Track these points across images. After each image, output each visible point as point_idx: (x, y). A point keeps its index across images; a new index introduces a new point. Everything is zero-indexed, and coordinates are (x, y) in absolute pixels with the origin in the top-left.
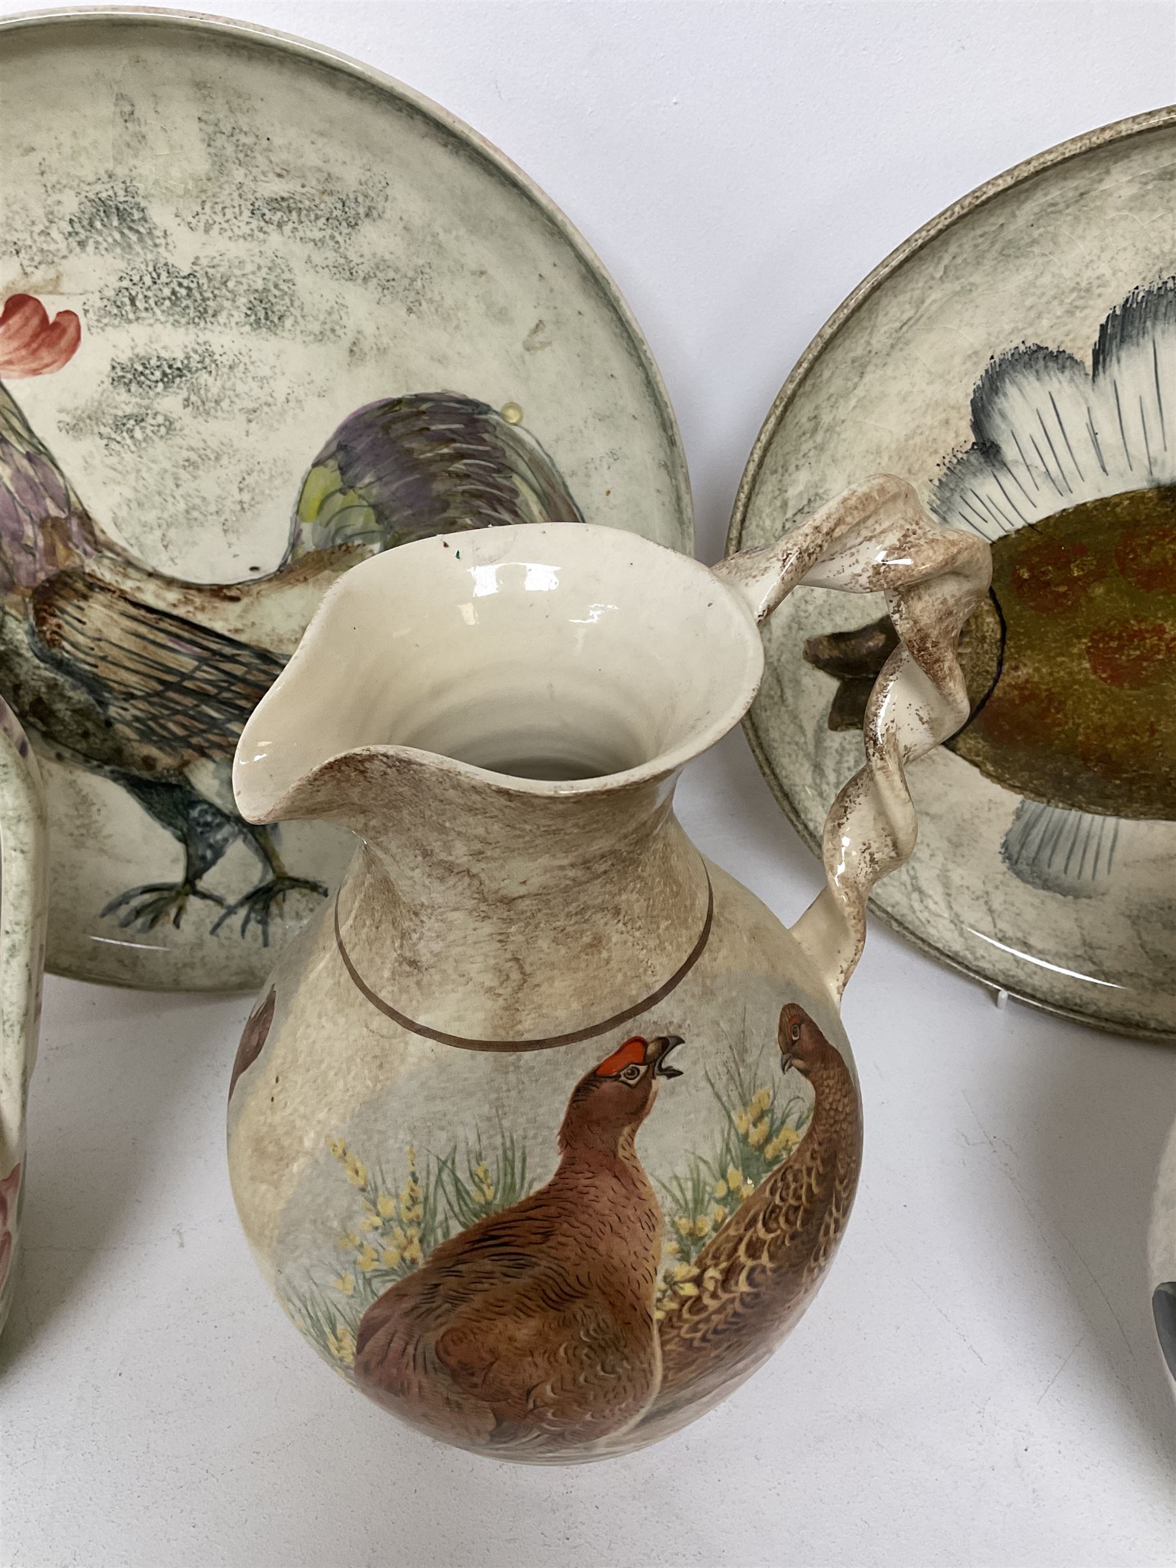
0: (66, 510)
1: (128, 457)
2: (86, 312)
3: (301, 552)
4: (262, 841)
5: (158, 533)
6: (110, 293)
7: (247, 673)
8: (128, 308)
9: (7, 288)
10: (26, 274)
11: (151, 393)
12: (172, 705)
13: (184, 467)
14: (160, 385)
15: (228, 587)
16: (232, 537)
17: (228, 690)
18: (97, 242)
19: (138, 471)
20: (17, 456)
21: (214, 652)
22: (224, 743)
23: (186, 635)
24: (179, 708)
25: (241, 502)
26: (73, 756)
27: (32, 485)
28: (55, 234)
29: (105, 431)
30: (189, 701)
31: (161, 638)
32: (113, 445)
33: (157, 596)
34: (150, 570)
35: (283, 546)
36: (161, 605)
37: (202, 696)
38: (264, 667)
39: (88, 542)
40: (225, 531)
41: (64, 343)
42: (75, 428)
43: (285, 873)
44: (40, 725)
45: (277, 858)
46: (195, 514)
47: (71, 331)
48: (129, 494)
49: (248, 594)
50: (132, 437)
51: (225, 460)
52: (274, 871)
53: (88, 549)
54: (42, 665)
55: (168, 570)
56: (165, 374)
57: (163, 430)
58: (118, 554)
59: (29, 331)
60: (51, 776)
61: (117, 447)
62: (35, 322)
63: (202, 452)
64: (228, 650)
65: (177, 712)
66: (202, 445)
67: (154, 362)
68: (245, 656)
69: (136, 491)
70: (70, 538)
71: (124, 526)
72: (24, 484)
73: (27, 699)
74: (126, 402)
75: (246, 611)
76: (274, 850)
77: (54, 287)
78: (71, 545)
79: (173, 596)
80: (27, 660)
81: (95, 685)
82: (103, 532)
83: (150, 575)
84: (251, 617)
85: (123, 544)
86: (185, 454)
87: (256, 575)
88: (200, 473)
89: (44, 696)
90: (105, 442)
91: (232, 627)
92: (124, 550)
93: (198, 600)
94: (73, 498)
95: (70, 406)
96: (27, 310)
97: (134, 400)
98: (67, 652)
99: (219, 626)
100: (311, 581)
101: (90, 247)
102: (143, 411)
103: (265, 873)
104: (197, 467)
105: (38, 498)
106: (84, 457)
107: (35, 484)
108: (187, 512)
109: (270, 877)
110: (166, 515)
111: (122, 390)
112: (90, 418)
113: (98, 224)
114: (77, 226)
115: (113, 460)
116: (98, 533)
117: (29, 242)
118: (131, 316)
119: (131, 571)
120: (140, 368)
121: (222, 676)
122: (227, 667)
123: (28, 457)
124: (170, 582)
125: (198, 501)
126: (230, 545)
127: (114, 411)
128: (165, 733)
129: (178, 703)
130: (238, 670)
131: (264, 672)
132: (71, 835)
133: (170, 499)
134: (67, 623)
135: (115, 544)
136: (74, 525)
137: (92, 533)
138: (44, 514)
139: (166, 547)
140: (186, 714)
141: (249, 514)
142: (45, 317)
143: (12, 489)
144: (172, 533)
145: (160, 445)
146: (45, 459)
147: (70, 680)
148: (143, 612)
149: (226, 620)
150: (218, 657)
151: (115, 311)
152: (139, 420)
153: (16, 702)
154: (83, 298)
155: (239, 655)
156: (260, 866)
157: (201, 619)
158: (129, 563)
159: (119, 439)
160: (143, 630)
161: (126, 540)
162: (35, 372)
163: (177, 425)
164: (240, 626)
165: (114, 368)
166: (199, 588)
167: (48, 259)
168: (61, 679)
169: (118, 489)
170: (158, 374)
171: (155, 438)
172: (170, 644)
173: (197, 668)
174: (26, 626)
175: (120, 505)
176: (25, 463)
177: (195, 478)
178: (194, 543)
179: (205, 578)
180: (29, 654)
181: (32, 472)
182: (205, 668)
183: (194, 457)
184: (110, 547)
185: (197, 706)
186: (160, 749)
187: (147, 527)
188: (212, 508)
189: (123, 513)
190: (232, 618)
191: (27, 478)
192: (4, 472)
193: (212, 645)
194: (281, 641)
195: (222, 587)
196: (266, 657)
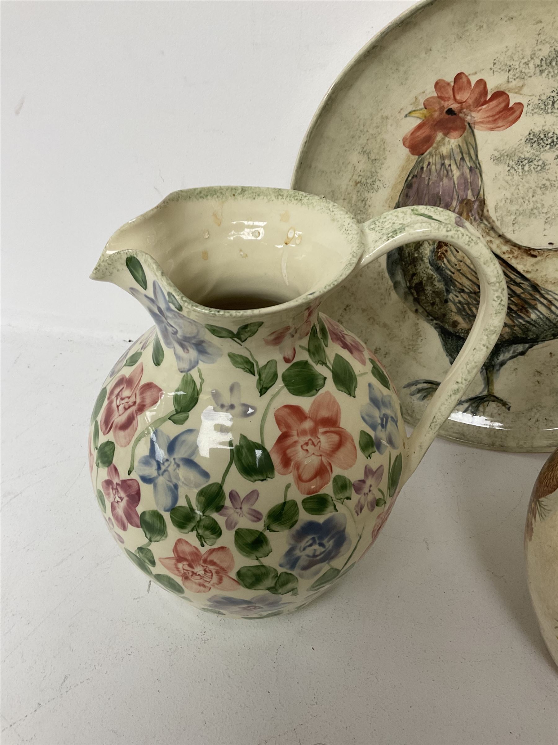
0: (476, 197)
1: (516, 177)
2: (529, 104)
4: (489, 375)
5: (513, 217)
6: (544, 98)
7: (522, 293)
8: (550, 106)
9: (497, 87)
10: (508, 82)
11: (542, 149)
13: (541, 188)
14: (548, 146)
15: (534, 250)
16: (548, 226)
18: (549, 72)
19: (518, 185)
20: (465, 167)
21: (511, 280)
26: (423, 312)
27: (466, 182)
28: (531, 65)
29: (512, 163)
32: (512, 171)
33: (498, 247)
34: (501, 233)
36: (498, 252)
38: (532, 292)
39: (478, 214)
40: (546, 223)
41: (511, 118)
42: (497, 160)
43: (494, 393)
44: (415, 295)
45: (493, 385)
46: (535, 211)
47: (518, 113)
48: (508, 195)
49: (542, 255)
50: (523, 169)
52: (488, 391)
53: (477, 217)
54: (430, 267)
55: (509, 236)
56: (553, 142)
57: (539, 168)
58: (489, 223)
59: (498, 109)
60: (409, 318)
61: (514, 172)
62: (503, 105)
63: (553, 182)
64: (519, 280)
66: (555, 179)
67: (550, 135)
68: (526, 285)
69: (512, 194)
70: (471, 211)
71: (499, 210)
72: (463, 181)
73: (416, 281)
74: (528, 151)
75: (536, 263)
76: (493, 380)
77: (519, 90)
78: (470, 214)
79: (505, 248)
80: (424, 263)
81: (449, 281)
82: (488, 211)
83: (500, 236)
84: (537, 267)
85: (494, 218)
86: (544, 182)
87: (550, 247)
88: (547, 192)
89: (424, 282)
90: (509, 168)
91: (526, 270)
92: (494, 221)
93: (516, 253)
94: (482, 192)
95: (501, 149)
96: (501, 99)
97: (532, 151)
98: (444, 264)
99: (520, 268)
101: (544, 75)
102: (534, 157)
103: (483, 391)
104: (547, 189)
105: (466, 189)
106: (496, 174)
107: (468, 182)
108: (532, 210)
109: (485, 393)
110: (521, 209)
111: (529, 145)
112: (507, 156)
113: (554, 63)
114: (543, 62)
115: (509, 178)
116: (485, 211)
117: (517, 67)
118: (549, 111)
119: (492, 233)
120: (542, 136)
121: (509, 292)
122: (514, 288)
123: (471, 169)
124: (508, 241)
125: (539, 205)
126: (545, 229)
127: (520, 155)
128: (469, 312)
130: (518, 291)
131: (531, 295)
132: (405, 347)
133: (527, 202)
134: (451, 250)
135: (490, 218)
136: (476, 206)
137: (482, 211)
138: (464, 197)
139: (513, 224)
142: (508, 104)
143: (456, 182)
144: (520, 219)
145: (534, 175)
146: (477, 171)
147: (439, 276)
149: (525, 265)
150: (512, 282)
151: (543, 107)
152: (530, 161)
153: (410, 281)
154: (530, 98)
155: (523, 283)
156: (483, 386)
157: (513, 263)
158: (492, 228)
159: (516, 168)
161: (497, 217)
162: (492, 129)
163: (547, 167)
164: (530, 270)
165: (530, 134)
166: (519, 247)
167: (522, 76)
168: (435, 275)
169: (504, 192)
170: (550, 141)
171: (533, 171)
174: (431, 247)
175: (501, 201)
176: (468, 171)
177: (543, 194)
178: (528, 225)
179: (525, 242)
180: (426, 261)
181: (469, 176)
183: (548, 184)
184: (488, 219)
186: (464, 319)
187: (509, 213)
188: (545, 210)
189: (501, 204)
190: (528, 265)
191: (466, 179)
192: (456, 173)
193: (513, 276)
194: (546, 281)
195: (530, 249)
196: (535, 287)
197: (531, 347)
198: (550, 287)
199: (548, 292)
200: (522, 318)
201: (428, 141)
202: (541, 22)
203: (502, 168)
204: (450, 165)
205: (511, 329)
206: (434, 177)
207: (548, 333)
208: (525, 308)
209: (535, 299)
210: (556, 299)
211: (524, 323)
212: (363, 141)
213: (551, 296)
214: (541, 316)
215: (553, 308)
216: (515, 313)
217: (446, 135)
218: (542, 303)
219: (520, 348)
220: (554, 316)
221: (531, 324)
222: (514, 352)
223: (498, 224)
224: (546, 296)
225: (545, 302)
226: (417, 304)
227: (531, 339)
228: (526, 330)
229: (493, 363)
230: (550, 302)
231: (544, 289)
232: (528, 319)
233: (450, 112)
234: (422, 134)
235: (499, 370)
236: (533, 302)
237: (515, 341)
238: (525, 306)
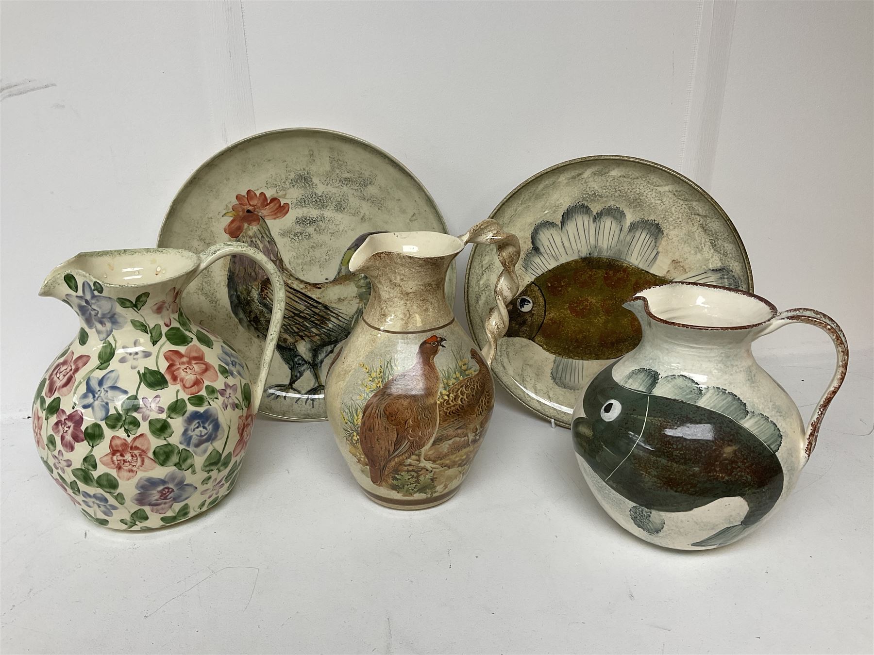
0: (276, 258)
1: (296, 244)
2: (292, 203)
3: (341, 275)
4: (316, 372)
5: (301, 267)
6: (299, 199)
7: (320, 312)
8: (303, 203)
9: (271, 196)
10: (277, 193)
11: (306, 227)
12: (295, 321)
13: (311, 248)
14: (309, 224)
15: (318, 284)
16: (322, 269)
17: (313, 317)
18: (298, 186)
19: (298, 248)
20: (265, 242)
21: (311, 305)
22: (309, 335)
23: (304, 298)
25: (326, 259)
26: (262, 337)
28: (287, 183)
29: (291, 236)
30: (301, 320)
31: (296, 299)
33: (297, 286)
34: (297, 277)
35: (336, 273)
36: (298, 289)
37: (305, 319)
39: (281, 268)
40: (320, 267)
41: (284, 211)
42: (283, 235)
43: (322, 384)
44: (254, 326)
45: (320, 378)
46: (312, 261)
47: (287, 208)
48: (294, 254)
49: (324, 287)
50: (298, 238)
51: (323, 247)
52: (318, 383)
53: (281, 270)
54: (259, 305)
55: (302, 278)
56: (310, 222)
57: (307, 237)
58: (288, 272)
59: (276, 207)
60: (254, 343)
61: (294, 241)
62: (278, 205)
63: (317, 244)
64: (315, 304)
65: (297, 324)
66: (317, 242)
67: (308, 218)
68: (320, 306)
69: (297, 253)
71: (291, 264)
72: (266, 250)
73: (253, 316)
74: (298, 229)
75: (322, 292)
76: (319, 375)
77: (284, 196)
79: (302, 286)
80: (255, 303)
82: (285, 265)
83: (296, 279)
84: (324, 294)
86: (312, 244)
87: (327, 281)
88: (316, 250)
89: (258, 316)
90: (291, 239)
91: (317, 297)
92: (290, 271)
93: (309, 288)
94: (279, 255)
95: (283, 228)
96: (276, 202)
97: (301, 228)
98: (268, 302)
99: (314, 297)
100: (343, 284)
101: (296, 187)
102: (303, 231)
103: (315, 383)
104: (315, 248)
105: (269, 254)
106: (284, 243)
107: (269, 249)
108: (310, 261)
109: (317, 385)
110: (304, 261)
111: (298, 225)
112: (287, 232)
113: (299, 181)
114: (293, 181)
115: (292, 244)
116: (284, 265)
117: (280, 184)
118: (304, 206)
119: (291, 277)
120: (304, 220)
121: (312, 313)
122: (314, 310)
123: (269, 242)
124: (302, 281)
125: (314, 258)
126: (321, 271)
127: (295, 231)
128: (292, 331)
129: (298, 321)
130: (317, 311)
131: (325, 312)
132: (257, 364)
133: (306, 257)
134: (270, 292)
135: (288, 269)
136: (277, 263)
137: (282, 265)
139: (302, 271)
140: (299, 324)
141: (327, 263)
142: (281, 204)
143: (262, 251)
144: (305, 267)
145: (306, 241)
146: (273, 243)
147: (267, 311)
148: (293, 291)
149: (316, 295)
151: (300, 204)
152: (301, 234)
153: (249, 317)
154: (291, 200)
155: (318, 306)
156: (314, 380)
157: (309, 294)
158: (291, 275)
159: (295, 238)
160: (291, 296)
162: (275, 219)
163: (312, 236)
164: (320, 297)
165: (297, 219)
166: (310, 284)
167: (284, 189)
168: (264, 310)
169: (292, 253)
170: (308, 221)
171: (305, 239)
172: (299, 302)
173: (305, 309)
174: (257, 293)
175: (291, 258)
176: (267, 243)
177: (314, 251)
178: (311, 270)
179: (312, 281)
180: (256, 301)
181: (269, 246)
182: (308, 310)
183: (314, 245)
185: (303, 322)
186: (290, 336)
187: (298, 265)
188: (317, 260)
189: (292, 260)
190: (318, 294)
191: (267, 248)
192: (261, 245)
193: (311, 303)
194: (331, 302)
195: (316, 284)
196: (326, 307)
197: (335, 346)
198: (334, 305)
199: (334, 308)
200: (324, 328)
201: (240, 229)
202: (285, 161)
203: (286, 240)
204: (256, 241)
205: (320, 337)
207: (342, 335)
208: (324, 321)
209: (328, 315)
210: (340, 312)
211: (326, 331)
212: (199, 233)
213: (337, 311)
214: (335, 325)
215: (340, 318)
216: (319, 325)
217: (249, 224)
218: (332, 316)
219: (329, 348)
220: (342, 323)
221: (331, 331)
222: (326, 352)
223: (293, 272)
224: (334, 311)
225: (334, 315)
226: (257, 331)
227: (334, 341)
228: (329, 336)
229: (316, 362)
230: (337, 314)
231: (332, 307)
232: (328, 328)
233: (248, 211)
234: (235, 225)
235: (320, 367)
236: (327, 317)
237: (324, 344)
238: (324, 320)
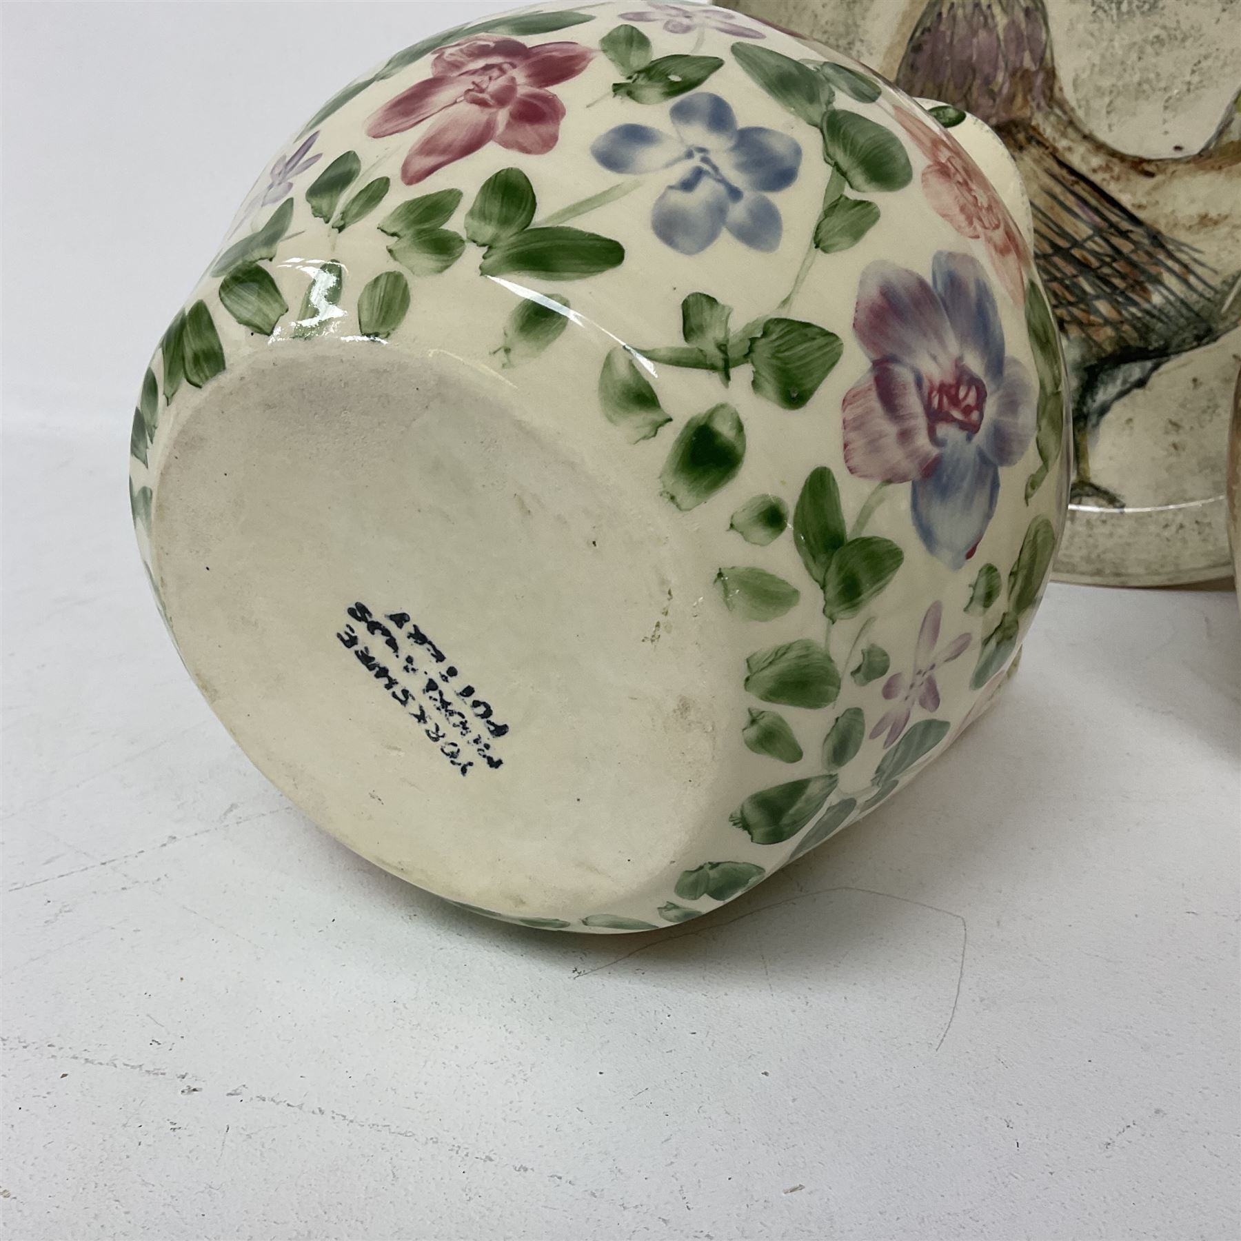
0: (1038, 64)
1: (1108, 25)
3: (1226, 139)
4: (1078, 438)
5: (1107, 100)
12: (1053, 271)
13: (1153, 43)
15: (1149, 161)
16: (1169, 115)
17: (1109, 265)
19: (1112, 40)
20: (1017, 8)
21: (1112, 225)
22: (1085, 321)
23: (1093, 202)
24: (1058, 275)
25: (1189, 83)
27: (1019, 38)
30: (1070, 270)
31: (1070, 201)
32: (1100, 13)
33: (1083, 159)
34: (1086, 131)
35: (1212, 131)
36: (1083, 169)
37: (1083, 266)
38: (1151, 249)
39: (1044, 96)
40: (1166, 108)
43: (1089, 478)
45: (1087, 461)
46: (1146, 87)
48: (1096, 59)
49: (1163, 171)
50: (1119, 9)
51: (1188, 43)
52: (1078, 475)
53: (1043, 103)
55: (1103, 136)
57: (1147, 7)
58: (1065, 112)
61: (1103, 15)
63: (1173, 32)
64: (1125, 225)
65: (1055, 279)
66: (1175, 26)
68: (1138, 234)
69: (1103, 56)
70: (1030, 90)
71: (1080, 87)
72: (1012, 34)
75: (1155, 188)
76: (1086, 449)
78: (1029, 98)
79: (1097, 161)
82: (1061, 89)
83: (1085, 137)
84: (1157, 196)
85: (1073, 103)
86: (1157, 31)
87: (1178, 155)
88: (1164, 50)
90: (1094, 9)
91: (1136, 202)
92: (1073, 110)
93: (1117, 170)
94: (1048, 55)
99: (1126, 199)
100: (1225, 170)
104: (1163, 45)
105: (1019, 50)
106: (1071, 20)
107: (1022, 35)
108: (1140, 84)
110: (1120, 83)
115: (1096, 26)
116: (1056, 90)
119: (1070, 131)
121: (1109, 250)
122: (1118, 241)
123: (1027, 12)
124: (1100, 147)
125: (1152, 76)
126: (1165, 121)
129: (1059, 269)
130: (1126, 247)
131: (1149, 254)
133: (1129, 69)
135: (1066, 101)
136: (1039, 80)
137: (1051, 89)
138: (1018, 64)
139: (1108, 113)
140: (1061, 282)
141: (1192, 95)
143: (1002, 37)
144: (1119, 102)
145: (1139, 19)
146: (1039, 16)
148: (1064, 172)
149: (1134, 194)
150: (1112, 230)
155: (1131, 231)
157: (1113, 189)
158: (1071, 123)
159: (1107, 8)
160: (1058, 190)
161: (1078, 101)
163: (1161, 5)
164: (1144, 202)
166: (1122, 158)
169: (1089, 52)
171: (1138, 13)
172: (1077, 210)
173: (1090, 238)
175: (1084, 70)
176: (1021, 16)
177: (1157, 54)
178: (1134, 114)
179: (1132, 148)
181: (1023, 26)
182: (1097, 239)
183: (1164, 34)
184: (1062, 104)
185: (1075, 276)
187: (1099, 91)
188: (1163, 84)
189: (1084, 76)
190: (1139, 194)
191: (1018, 31)
192: (1001, 20)
193: (1114, 219)
194: (1175, 225)
195: (1142, 161)
196: (1156, 238)
197: (1156, 367)
198: (1182, 236)
199: (1179, 245)
200: (1135, 304)
203: (1082, 10)
204: (989, 7)
205: (1117, 329)
206: (962, 29)
207: (1186, 335)
208: (1140, 284)
209: (1159, 263)
210: (1195, 260)
211: (1139, 314)
213: (1187, 254)
214: (1172, 298)
215: (1192, 279)
216: (1122, 293)
218: (1170, 270)
219: (1135, 371)
220: (1195, 297)
221: (1153, 316)
222: (1125, 382)
223: (1080, 113)
224: (1179, 255)
225: (1176, 267)
227: (1155, 350)
228: (1144, 331)
229: (1085, 410)
230: (1186, 266)
231: (1173, 241)
232: (1146, 306)
235: (1097, 425)
236: (1153, 270)
237: (1124, 355)
238: (1140, 280)
